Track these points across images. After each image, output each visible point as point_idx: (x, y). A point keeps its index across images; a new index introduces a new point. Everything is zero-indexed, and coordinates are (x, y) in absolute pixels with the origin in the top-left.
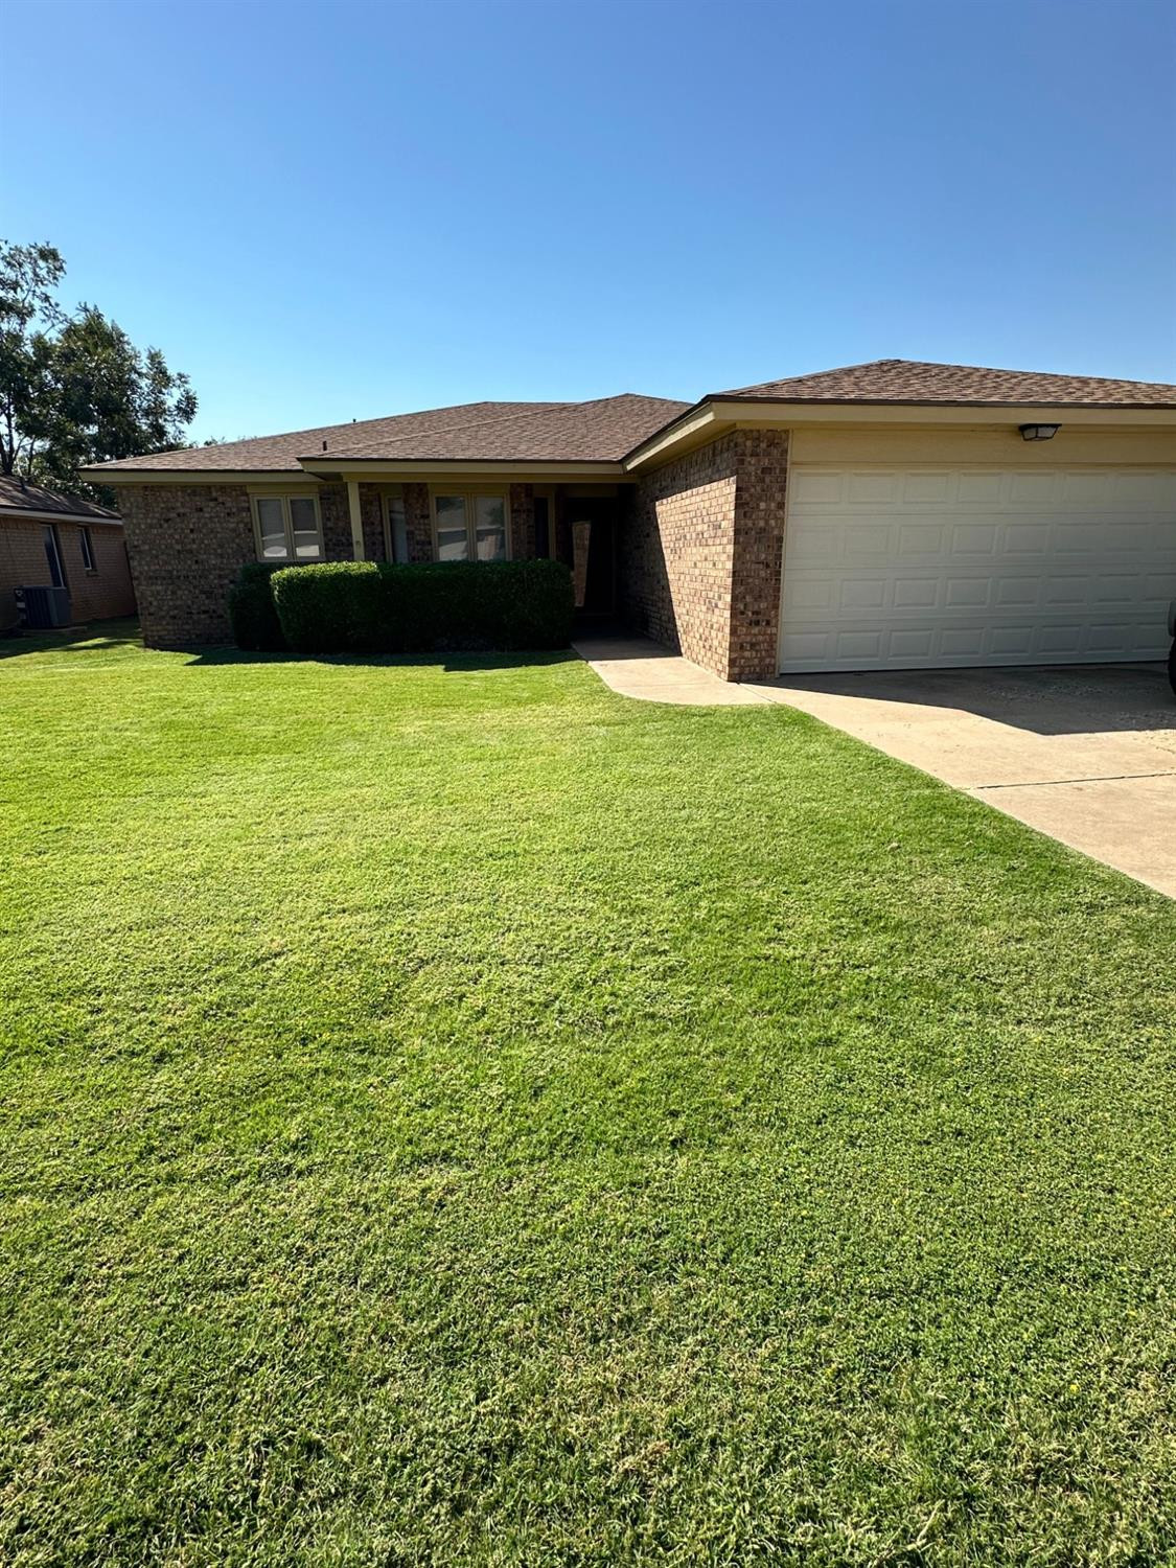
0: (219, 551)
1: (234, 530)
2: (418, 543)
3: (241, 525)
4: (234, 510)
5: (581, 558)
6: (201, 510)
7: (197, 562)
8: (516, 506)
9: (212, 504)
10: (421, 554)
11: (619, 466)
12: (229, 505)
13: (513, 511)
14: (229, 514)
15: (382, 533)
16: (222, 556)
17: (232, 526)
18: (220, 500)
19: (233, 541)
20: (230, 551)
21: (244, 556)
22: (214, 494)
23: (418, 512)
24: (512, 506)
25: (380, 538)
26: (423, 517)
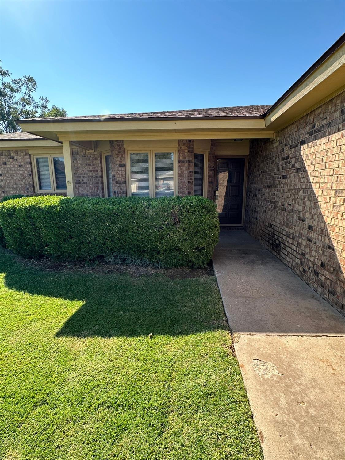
0: (15, 186)
1: (22, 175)
2: (117, 183)
3: (26, 172)
4: (22, 163)
5: (222, 191)
6: (5, 164)
7: (4, 192)
8: (181, 158)
9: (11, 160)
10: (119, 189)
11: (262, 121)
12: (20, 161)
13: (179, 162)
14: (19, 166)
15: (102, 177)
16: (16, 189)
17: (21, 172)
18: (15, 158)
19: (22, 180)
20: (20, 186)
21: (28, 189)
22: (12, 155)
23: (118, 163)
24: (179, 158)
25: (100, 179)
26: (121, 166)
